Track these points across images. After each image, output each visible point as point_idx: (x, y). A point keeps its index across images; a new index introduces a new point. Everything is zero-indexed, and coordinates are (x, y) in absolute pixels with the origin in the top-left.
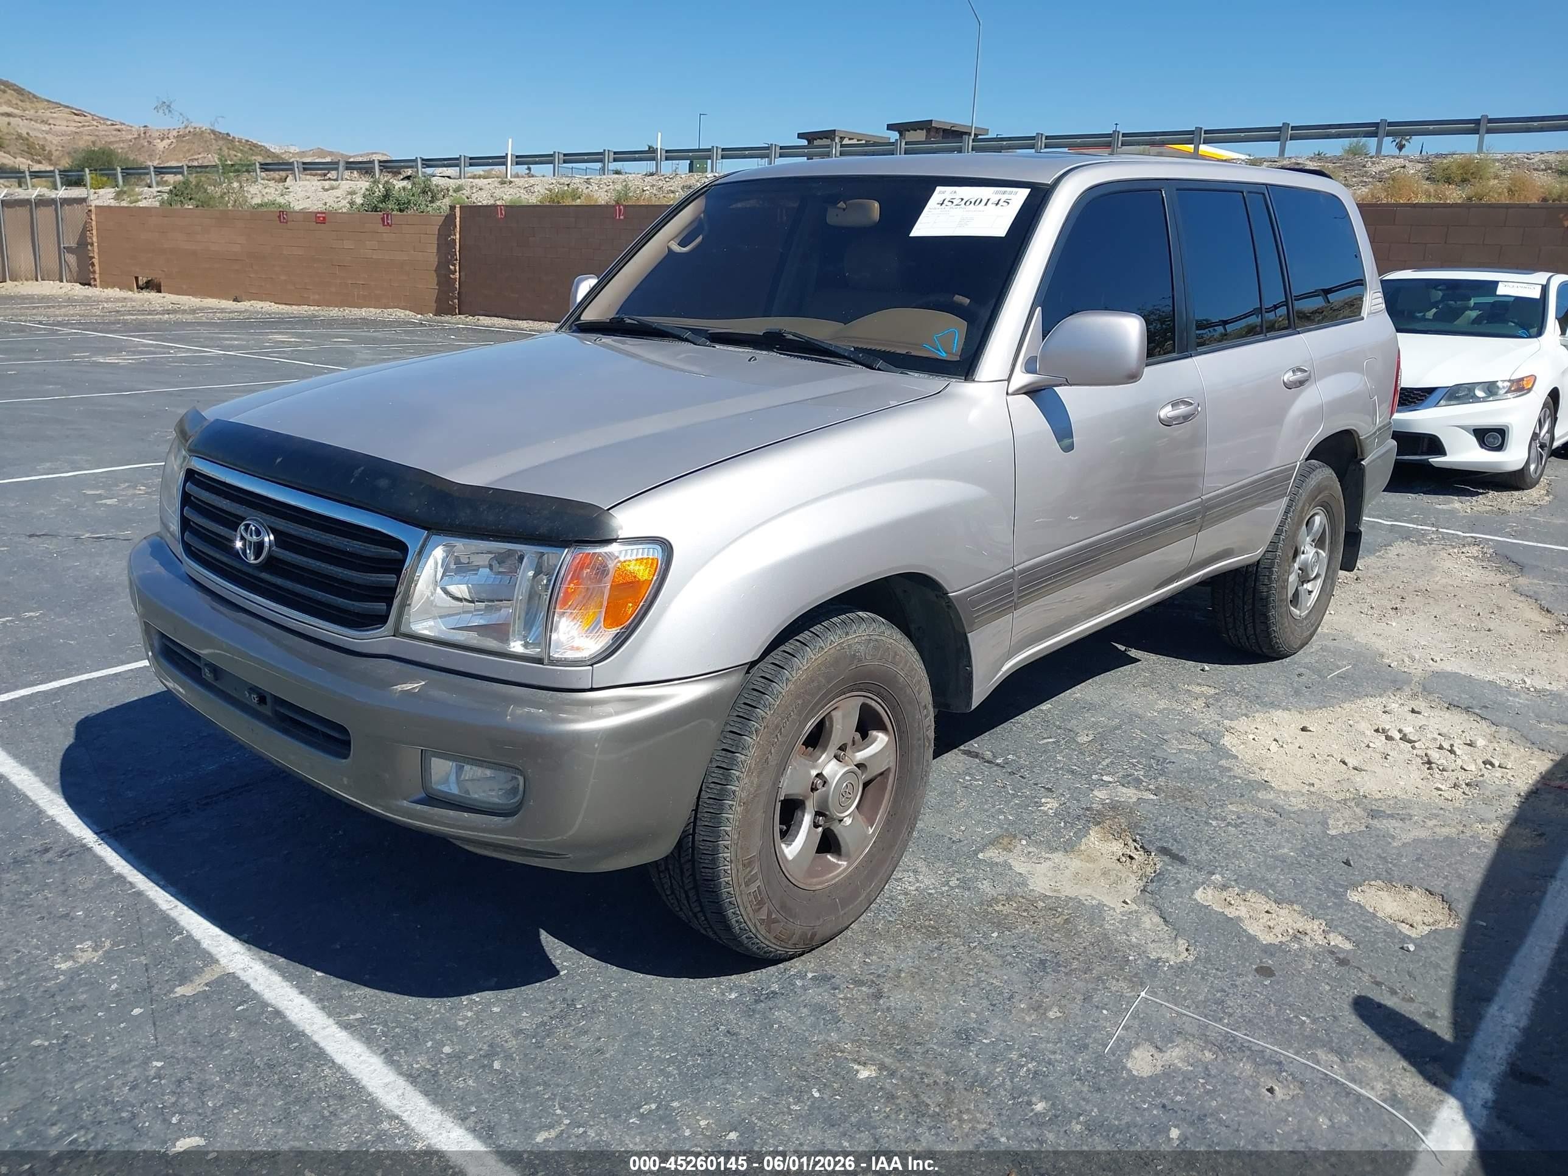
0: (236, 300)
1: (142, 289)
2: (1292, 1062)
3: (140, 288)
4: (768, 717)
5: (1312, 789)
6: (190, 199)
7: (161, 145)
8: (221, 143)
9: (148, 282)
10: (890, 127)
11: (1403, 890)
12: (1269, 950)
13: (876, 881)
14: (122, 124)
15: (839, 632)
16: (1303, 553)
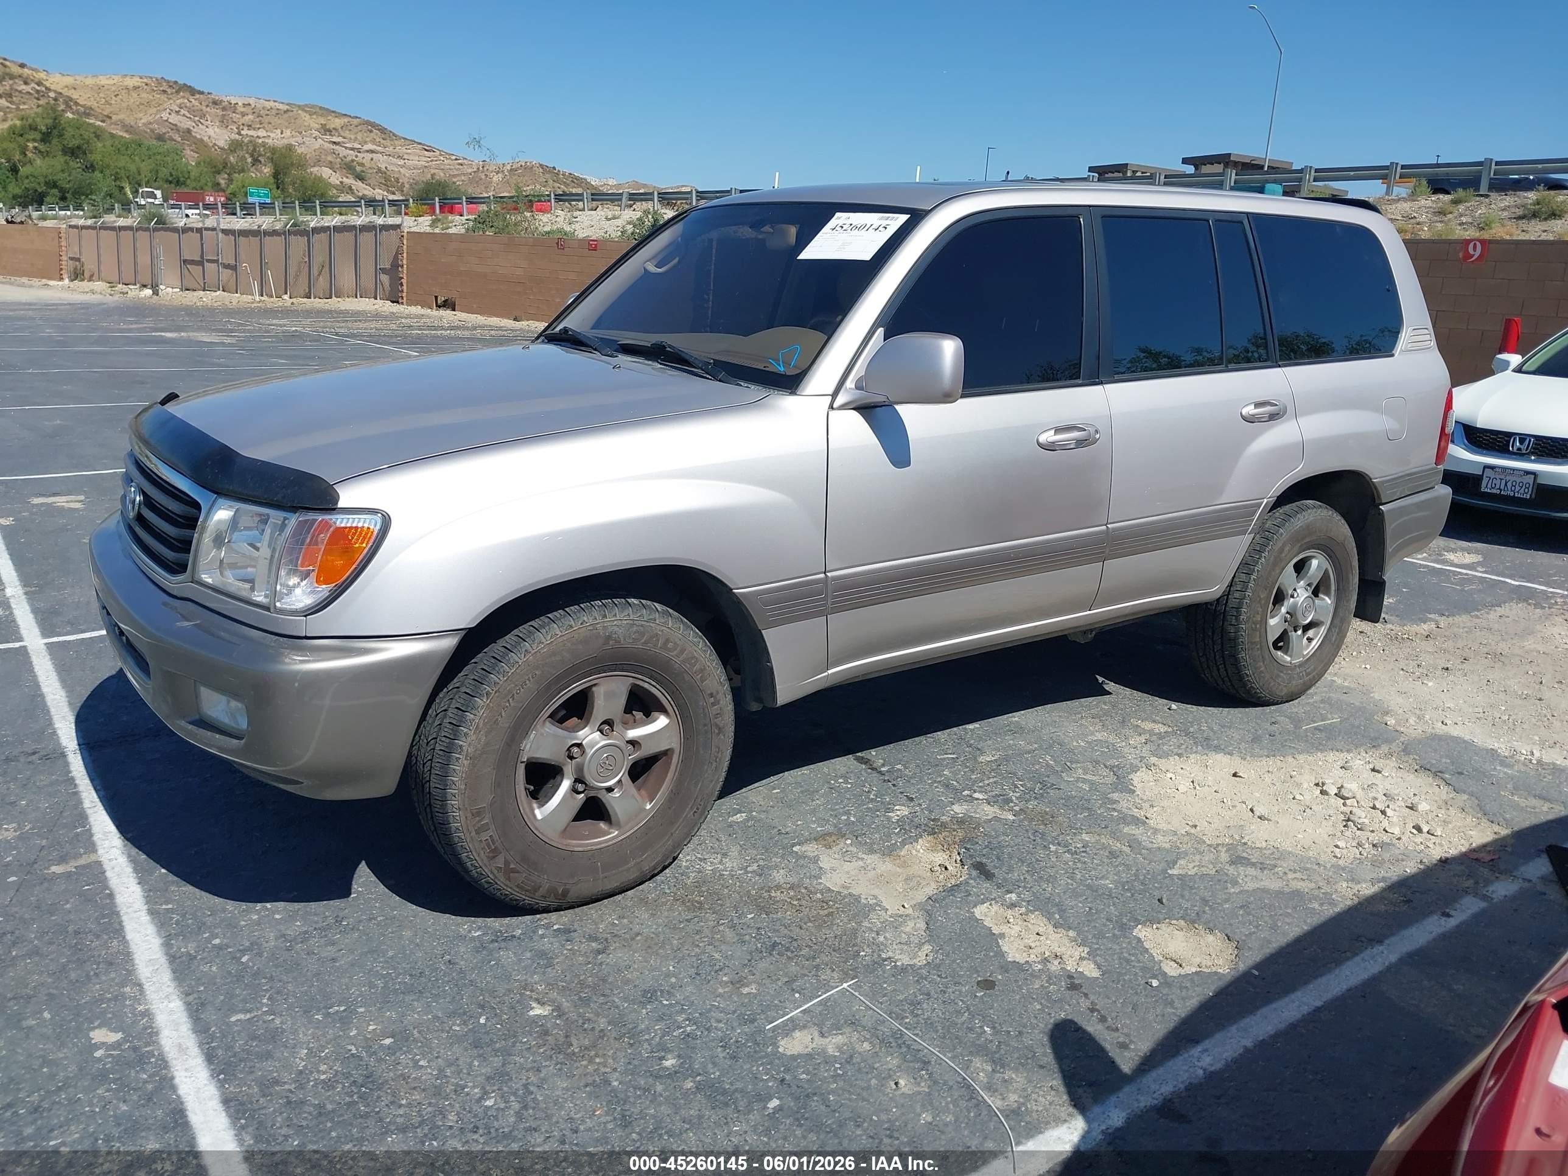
0: (515, 319)
1: (440, 307)
2: (940, 1064)
3: (439, 306)
4: (501, 683)
5: (1193, 831)
6: (492, 226)
7: (496, 178)
8: (547, 176)
9: (445, 301)
10: (1185, 161)
11: (1202, 932)
12: (1007, 967)
13: (649, 853)
14: (465, 159)
15: (595, 614)
16: (1292, 596)
